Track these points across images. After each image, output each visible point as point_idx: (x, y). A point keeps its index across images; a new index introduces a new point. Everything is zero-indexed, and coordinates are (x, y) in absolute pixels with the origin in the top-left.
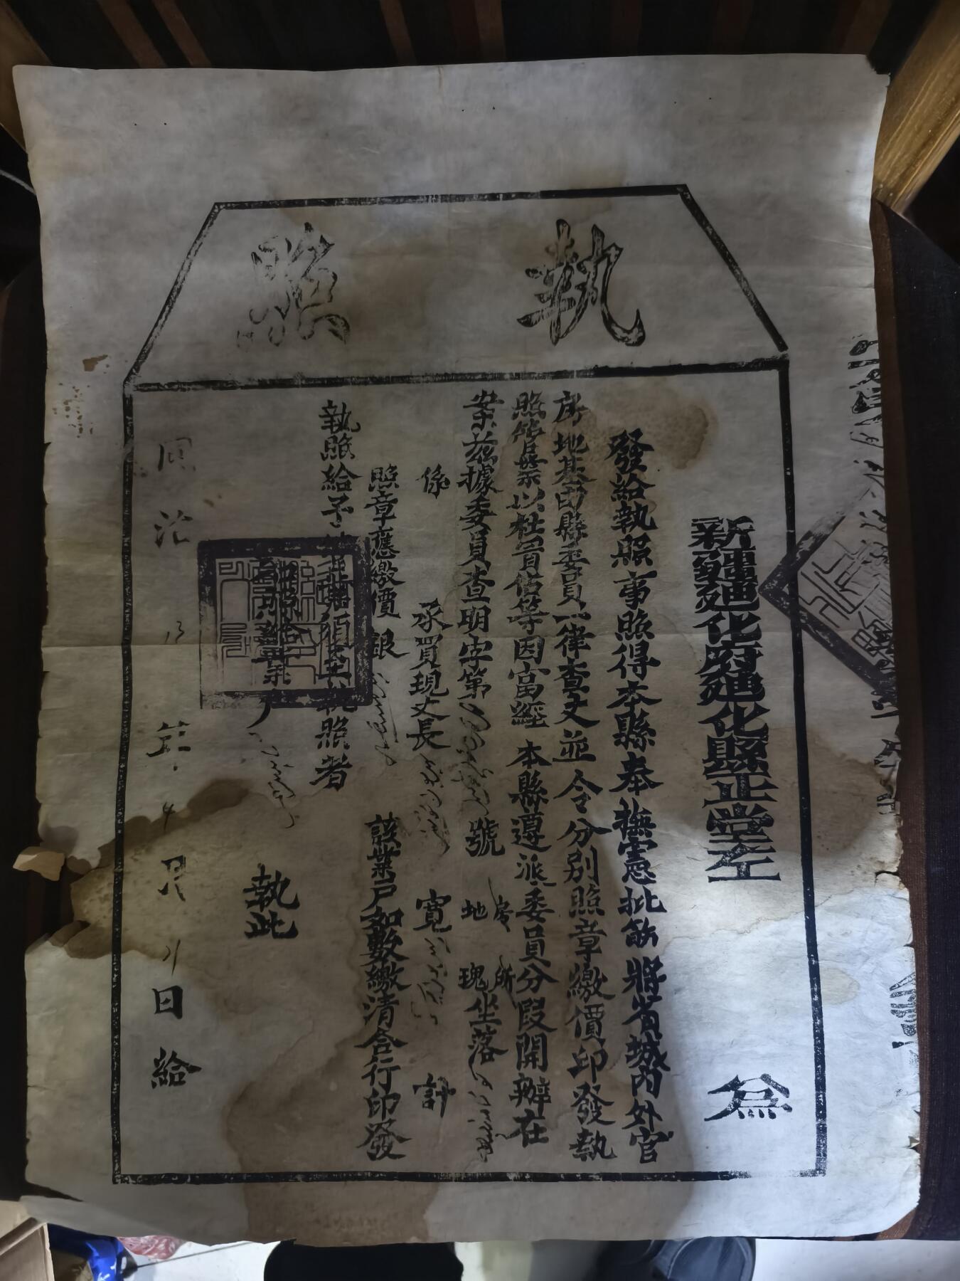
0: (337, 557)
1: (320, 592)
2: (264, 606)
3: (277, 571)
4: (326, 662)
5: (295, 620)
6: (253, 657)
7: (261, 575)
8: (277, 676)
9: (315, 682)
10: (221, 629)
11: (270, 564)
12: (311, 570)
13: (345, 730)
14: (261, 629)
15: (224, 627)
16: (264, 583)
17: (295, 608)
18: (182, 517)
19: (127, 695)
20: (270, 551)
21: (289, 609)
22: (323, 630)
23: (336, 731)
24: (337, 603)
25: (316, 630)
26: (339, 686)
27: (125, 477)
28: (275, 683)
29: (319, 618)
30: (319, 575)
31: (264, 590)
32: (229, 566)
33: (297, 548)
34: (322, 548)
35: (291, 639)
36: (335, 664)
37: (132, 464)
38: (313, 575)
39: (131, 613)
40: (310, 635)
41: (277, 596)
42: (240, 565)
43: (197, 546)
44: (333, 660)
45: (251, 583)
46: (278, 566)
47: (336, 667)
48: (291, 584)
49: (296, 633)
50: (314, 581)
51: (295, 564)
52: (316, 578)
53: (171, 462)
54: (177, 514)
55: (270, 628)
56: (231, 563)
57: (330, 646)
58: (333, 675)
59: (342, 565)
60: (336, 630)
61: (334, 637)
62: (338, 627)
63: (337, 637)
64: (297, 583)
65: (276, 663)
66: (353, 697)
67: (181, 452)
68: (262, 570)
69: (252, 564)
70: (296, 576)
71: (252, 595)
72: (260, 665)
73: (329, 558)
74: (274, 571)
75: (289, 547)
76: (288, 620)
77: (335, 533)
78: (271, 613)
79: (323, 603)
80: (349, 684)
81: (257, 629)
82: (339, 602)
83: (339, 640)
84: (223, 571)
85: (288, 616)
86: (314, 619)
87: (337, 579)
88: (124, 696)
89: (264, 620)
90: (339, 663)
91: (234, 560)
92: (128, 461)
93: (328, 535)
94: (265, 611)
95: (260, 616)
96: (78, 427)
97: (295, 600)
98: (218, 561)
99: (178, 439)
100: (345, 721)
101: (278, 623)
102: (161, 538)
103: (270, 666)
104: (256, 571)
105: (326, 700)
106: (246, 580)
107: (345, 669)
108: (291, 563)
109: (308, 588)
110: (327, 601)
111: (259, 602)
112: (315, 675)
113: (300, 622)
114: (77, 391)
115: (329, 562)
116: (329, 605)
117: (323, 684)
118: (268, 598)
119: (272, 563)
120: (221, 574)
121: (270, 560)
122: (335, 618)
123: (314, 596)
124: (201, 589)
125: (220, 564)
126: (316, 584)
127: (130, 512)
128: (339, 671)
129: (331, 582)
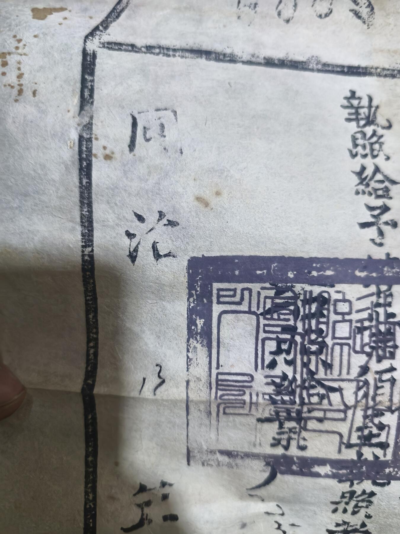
0: (384, 288)
1: (358, 337)
2: (279, 351)
3: (300, 303)
4: (359, 429)
5: (321, 374)
6: (259, 416)
7: (276, 308)
8: (289, 440)
9: (340, 451)
10: (217, 380)
11: (289, 294)
12: (347, 304)
13: (371, 502)
14: (273, 383)
15: (220, 377)
16: (279, 319)
17: (323, 357)
18: (165, 221)
19: (90, 449)
20: (291, 275)
21: (313, 358)
22: (359, 388)
23: (359, 501)
24: (380, 352)
25: (349, 389)
26: (371, 458)
27: (81, 160)
28: (286, 448)
29: (355, 371)
30: (358, 311)
31: (279, 329)
32: (231, 293)
33: (329, 273)
34: (363, 274)
35: (315, 399)
36: (371, 432)
37: (90, 140)
38: (349, 313)
39: (96, 347)
40: (342, 395)
41: (298, 339)
42: (246, 293)
43: (186, 263)
44: (367, 427)
45: (261, 318)
46: (302, 297)
47: (371, 435)
48: (318, 323)
49: (322, 391)
50: (350, 321)
51: (326, 295)
52: (355, 317)
53: (148, 140)
54: (157, 216)
55: (286, 383)
56: (235, 290)
57: (367, 408)
58: (365, 445)
59: (389, 299)
60: (377, 388)
61: (374, 399)
62: (379, 385)
63: (378, 399)
64: (327, 323)
65: (289, 425)
66: (387, 470)
67: (162, 126)
68: (278, 301)
69: (264, 293)
70: (325, 312)
71: (262, 335)
72: (266, 426)
73: (373, 289)
74: (295, 304)
75: (318, 270)
76: (312, 374)
77: (379, 254)
78: (288, 363)
79: (363, 352)
80: (385, 455)
81: (268, 384)
82: (384, 351)
83: (380, 402)
84: (222, 299)
85: (313, 367)
86: (348, 373)
87: (382, 318)
88: (87, 451)
89: (277, 371)
90: (375, 431)
91: (240, 286)
92: (85, 135)
93: (370, 257)
94: (280, 359)
95: (273, 365)
96: (17, 88)
97: (323, 346)
98: (216, 286)
99: (158, 110)
100: (372, 494)
101: (298, 377)
102: (136, 250)
103: (281, 426)
104: (269, 301)
105: (351, 471)
106: (254, 313)
107: (383, 438)
108: (320, 295)
109: (343, 330)
110: (367, 349)
111: (271, 346)
112: (341, 443)
113: (330, 377)
114: (19, 41)
115: (372, 295)
116: (369, 355)
117: (351, 455)
118: (285, 341)
119: (293, 292)
120: (219, 302)
121: (290, 289)
122: (377, 372)
123: (351, 342)
124: (191, 322)
125: (219, 290)
126: (354, 324)
127: (91, 212)
128: (374, 441)
129: (374, 323)
